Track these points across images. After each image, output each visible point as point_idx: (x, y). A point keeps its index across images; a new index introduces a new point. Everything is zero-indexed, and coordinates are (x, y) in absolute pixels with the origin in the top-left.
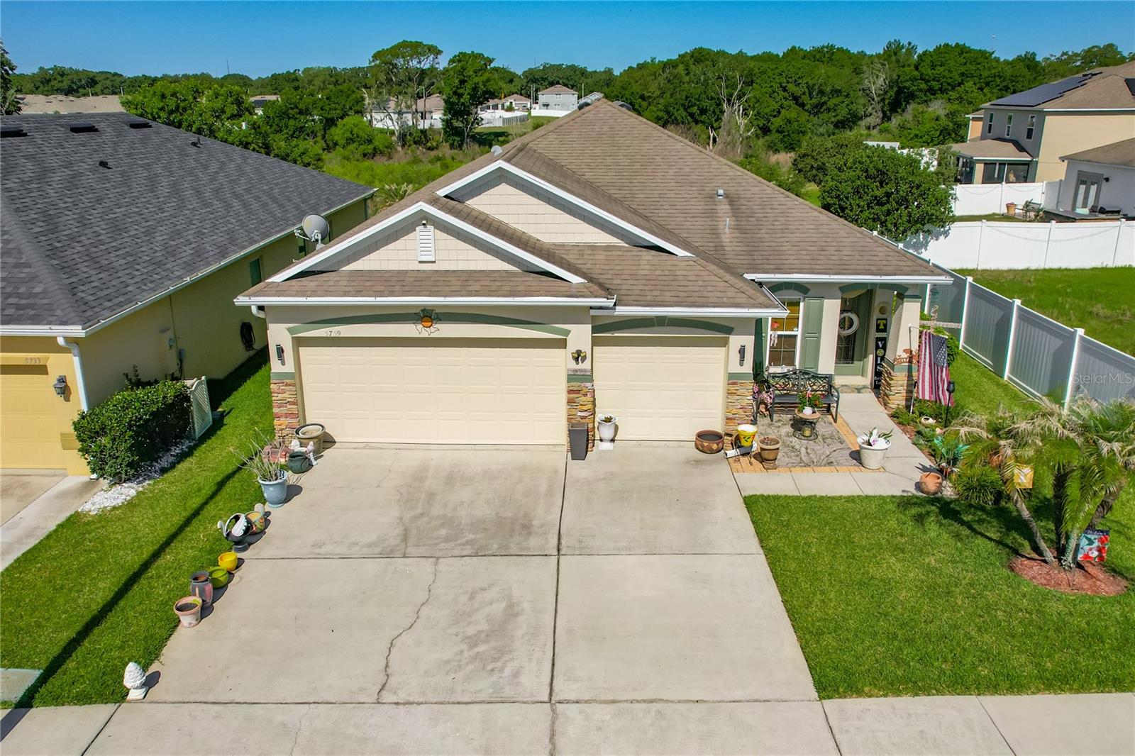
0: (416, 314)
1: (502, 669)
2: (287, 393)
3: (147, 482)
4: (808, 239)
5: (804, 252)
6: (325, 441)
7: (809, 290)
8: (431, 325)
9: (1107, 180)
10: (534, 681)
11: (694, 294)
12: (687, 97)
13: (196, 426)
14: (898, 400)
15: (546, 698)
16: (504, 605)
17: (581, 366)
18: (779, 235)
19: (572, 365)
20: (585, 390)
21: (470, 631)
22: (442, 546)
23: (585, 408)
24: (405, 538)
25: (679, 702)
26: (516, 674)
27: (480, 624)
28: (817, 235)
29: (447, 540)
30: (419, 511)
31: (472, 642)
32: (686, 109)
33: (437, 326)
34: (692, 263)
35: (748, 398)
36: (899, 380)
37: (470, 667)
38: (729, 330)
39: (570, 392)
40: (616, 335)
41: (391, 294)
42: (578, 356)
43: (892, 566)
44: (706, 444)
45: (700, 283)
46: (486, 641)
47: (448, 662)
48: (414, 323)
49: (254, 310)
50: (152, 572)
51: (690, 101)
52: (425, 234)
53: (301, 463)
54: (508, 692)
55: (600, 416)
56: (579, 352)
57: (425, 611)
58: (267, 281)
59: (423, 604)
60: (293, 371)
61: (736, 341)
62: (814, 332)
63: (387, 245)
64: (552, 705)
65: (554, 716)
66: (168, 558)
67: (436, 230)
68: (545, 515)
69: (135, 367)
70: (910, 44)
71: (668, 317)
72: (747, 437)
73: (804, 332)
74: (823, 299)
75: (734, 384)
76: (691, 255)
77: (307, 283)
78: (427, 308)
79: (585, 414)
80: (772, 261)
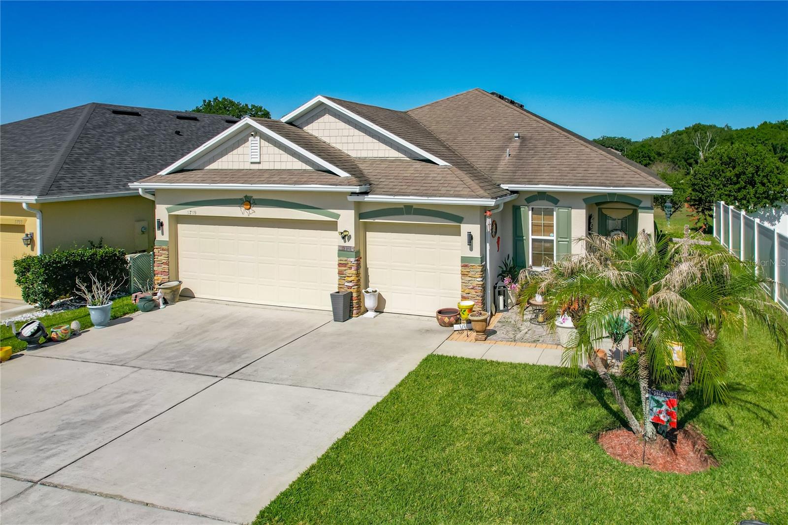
0: (240, 199)
2: (163, 256)
4: (566, 163)
5: (557, 171)
6: (187, 295)
7: (558, 201)
8: (250, 208)
11: (432, 188)
17: (348, 244)
18: (545, 161)
19: (342, 243)
20: (350, 264)
23: (350, 279)
28: (575, 161)
33: (254, 209)
35: (478, 279)
38: (460, 220)
39: (340, 265)
40: (376, 221)
41: (221, 182)
42: (345, 236)
44: (444, 319)
45: (442, 182)
48: (239, 206)
49: (141, 192)
52: (254, 143)
56: (346, 232)
58: (158, 174)
60: (168, 240)
61: (465, 229)
62: (566, 237)
63: (233, 151)
67: (262, 140)
71: (414, 207)
72: (463, 310)
73: (558, 237)
74: (570, 209)
75: (466, 266)
76: (449, 165)
77: (179, 175)
78: (248, 195)
79: (350, 284)
80: (527, 177)
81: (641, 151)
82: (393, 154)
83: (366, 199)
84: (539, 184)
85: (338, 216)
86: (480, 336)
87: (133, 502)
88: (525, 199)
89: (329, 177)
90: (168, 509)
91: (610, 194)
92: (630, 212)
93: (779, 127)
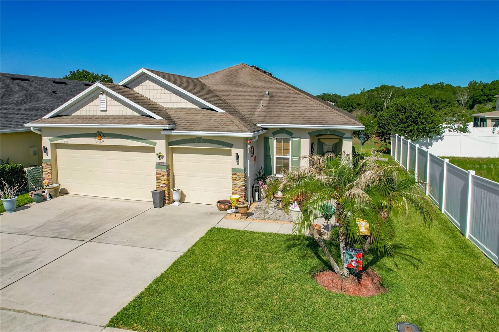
0: (95, 133)
2: (48, 168)
4: (298, 110)
5: (292, 115)
6: (64, 192)
7: (293, 134)
8: (101, 139)
11: (213, 126)
17: (162, 161)
18: (285, 109)
19: (158, 160)
20: (163, 173)
23: (163, 182)
28: (304, 109)
33: (103, 139)
35: (242, 182)
38: (231, 146)
39: (157, 174)
40: (179, 147)
42: (160, 156)
45: (220, 122)
48: (94, 138)
49: (32, 129)
52: (102, 98)
56: (160, 154)
58: (42, 118)
60: (51, 159)
61: (234, 152)
62: (296, 156)
63: (89, 103)
67: (107, 97)
70: (481, 82)
71: (202, 138)
72: (233, 201)
73: (292, 156)
74: (300, 139)
75: (235, 174)
76: (224, 112)
77: (56, 119)
78: (99, 131)
79: (164, 186)
80: (273, 119)
81: (347, 103)
82: (190, 105)
83: (172, 133)
84: (281, 124)
85: (155, 144)
86: (243, 216)
87: (34, 314)
88: (272, 133)
89: (150, 120)
90: (56, 318)
91: (325, 130)
92: (338, 141)
93: (434, 87)
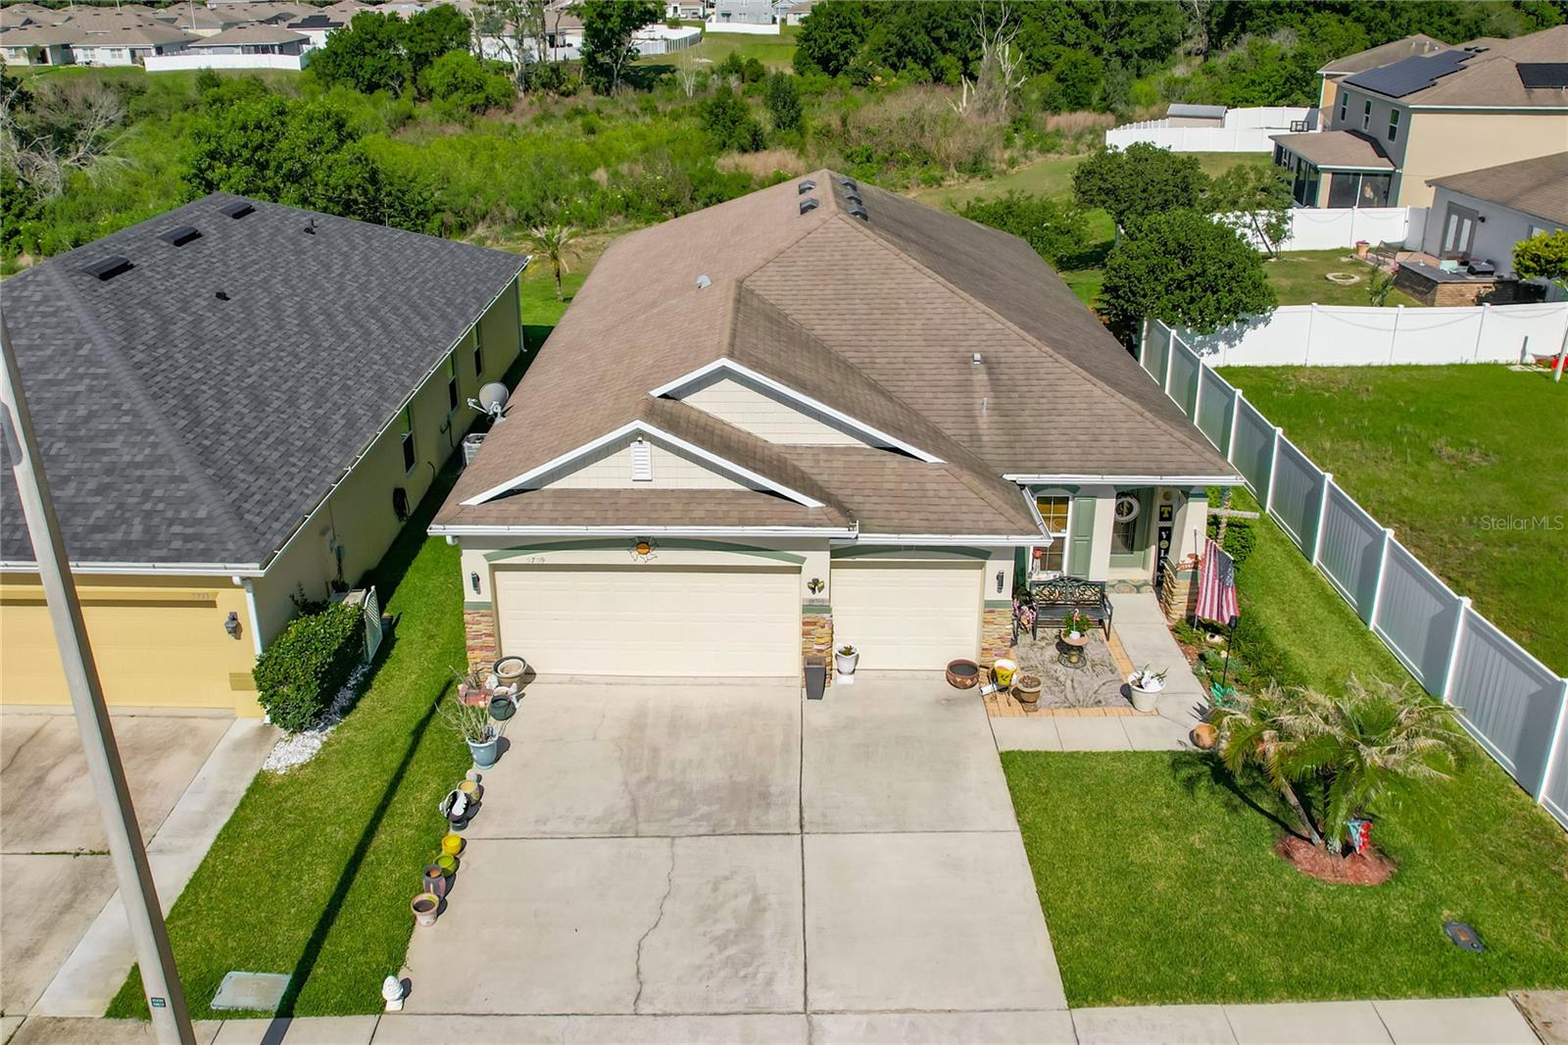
0: (630, 541)
1: (755, 975)
2: (482, 624)
3: (330, 728)
4: (1079, 425)
5: (1074, 444)
7: (1079, 488)
8: (648, 552)
9: (1483, 220)
10: (787, 990)
11: (947, 517)
12: (930, 15)
13: (369, 649)
14: (1179, 610)
15: (801, 1009)
16: (749, 897)
17: (818, 595)
18: (1046, 418)
19: (809, 594)
20: (822, 622)
21: (719, 930)
22: (675, 821)
24: (635, 811)
25: (932, 1011)
26: (769, 982)
27: (726, 923)
28: (1090, 419)
29: (680, 813)
30: (644, 774)
31: (722, 943)
32: (928, 33)
33: (655, 552)
34: (943, 472)
36: (1182, 587)
37: (722, 974)
38: (987, 557)
39: (804, 624)
40: (857, 560)
41: (605, 522)
42: (815, 586)
43: (1153, 848)
44: (959, 680)
45: (953, 501)
46: (735, 943)
47: (699, 967)
48: (628, 550)
49: (449, 540)
50: (370, 857)
51: (934, 21)
52: (639, 451)
53: (504, 708)
54: (762, 1003)
55: (838, 646)
56: (816, 582)
57: (668, 906)
59: (665, 897)
60: (489, 600)
61: (993, 566)
62: (1085, 533)
64: (808, 1016)
65: (811, 1029)
66: (382, 838)
67: (653, 446)
68: (782, 779)
69: (299, 585)
73: (1074, 533)
74: (1094, 500)
75: (990, 611)
76: (943, 461)
77: (507, 505)
82: (843, 439)
85: (804, 559)
